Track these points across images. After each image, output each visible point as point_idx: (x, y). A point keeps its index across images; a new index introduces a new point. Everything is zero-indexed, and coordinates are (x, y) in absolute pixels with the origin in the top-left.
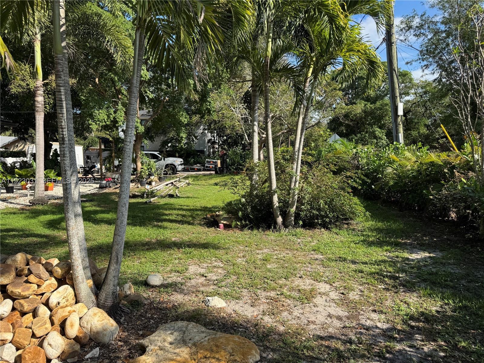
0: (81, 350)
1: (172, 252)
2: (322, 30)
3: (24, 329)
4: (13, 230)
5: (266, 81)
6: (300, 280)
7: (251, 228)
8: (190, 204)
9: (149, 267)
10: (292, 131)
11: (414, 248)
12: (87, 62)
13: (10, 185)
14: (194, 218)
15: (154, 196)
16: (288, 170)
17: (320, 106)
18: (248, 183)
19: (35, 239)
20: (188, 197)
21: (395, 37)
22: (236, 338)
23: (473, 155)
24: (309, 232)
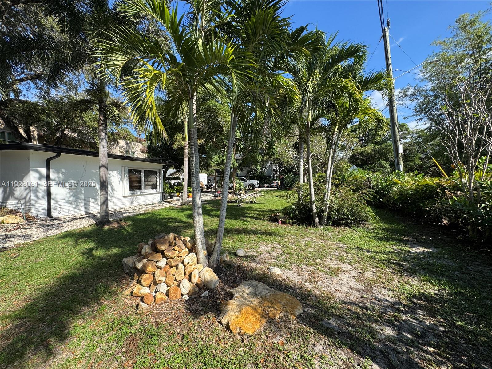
0: (199, 291)
1: (251, 236)
2: (344, 103)
3: (171, 276)
4: (171, 218)
5: (308, 135)
6: (330, 261)
7: (299, 224)
8: (262, 208)
9: (238, 244)
10: (325, 164)
11: (414, 243)
12: (210, 130)
13: (172, 194)
14: (264, 216)
15: (242, 202)
16: (322, 188)
17: (343, 148)
18: (297, 196)
19: (181, 224)
20: (261, 203)
21: (396, 103)
22: (287, 296)
23: (462, 179)
24: (337, 229)
